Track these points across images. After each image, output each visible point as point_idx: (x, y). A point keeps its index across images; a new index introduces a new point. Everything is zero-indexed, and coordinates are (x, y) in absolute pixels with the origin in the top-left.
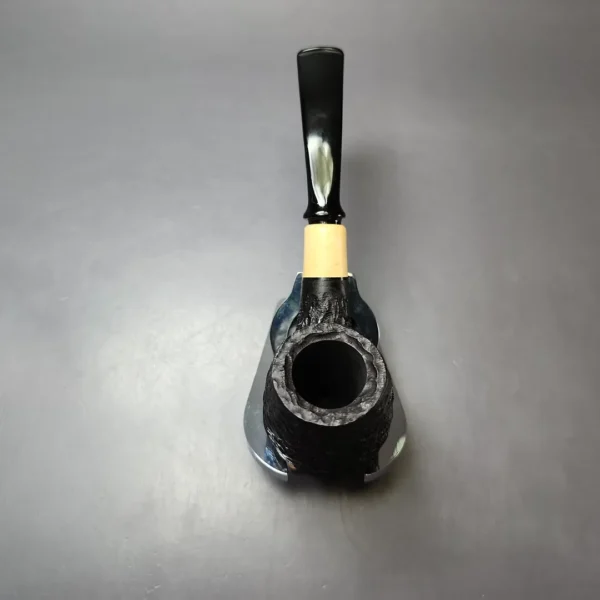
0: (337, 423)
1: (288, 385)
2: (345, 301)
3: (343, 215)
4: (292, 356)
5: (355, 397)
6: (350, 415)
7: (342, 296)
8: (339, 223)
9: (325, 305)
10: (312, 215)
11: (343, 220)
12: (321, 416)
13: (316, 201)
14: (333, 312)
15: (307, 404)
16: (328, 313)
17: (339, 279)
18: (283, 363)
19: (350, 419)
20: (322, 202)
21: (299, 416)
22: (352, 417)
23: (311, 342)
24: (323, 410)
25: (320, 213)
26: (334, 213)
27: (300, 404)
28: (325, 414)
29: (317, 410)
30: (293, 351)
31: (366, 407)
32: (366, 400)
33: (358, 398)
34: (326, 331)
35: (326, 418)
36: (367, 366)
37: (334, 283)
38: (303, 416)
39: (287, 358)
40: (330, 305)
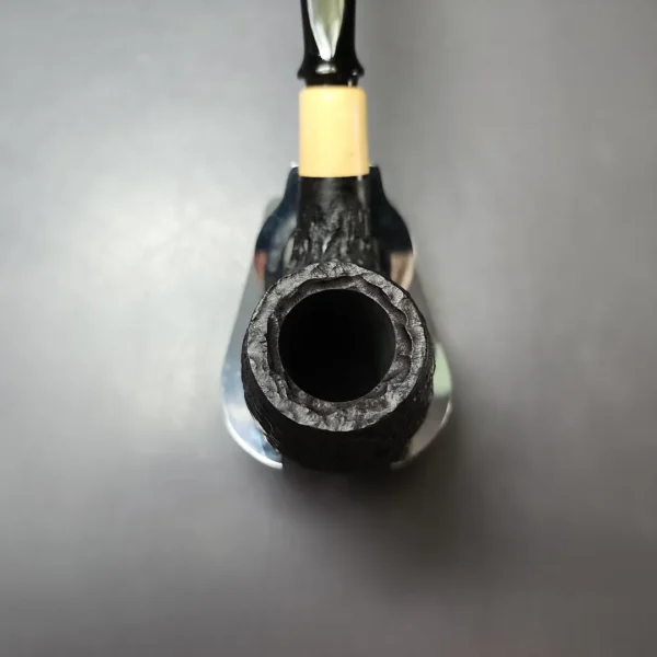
0: (348, 428)
1: (272, 366)
2: (364, 212)
3: (361, 71)
4: (279, 316)
5: (376, 383)
6: (369, 414)
7: (359, 205)
8: (355, 84)
9: (333, 219)
10: (310, 73)
11: (361, 80)
12: (324, 414)
13: (317, 50)
14: (346, 230)
15: (302, 394)
16: (338, 233)
17: (355, 178)
18: (265, 329)
19: (369, 421)
20: (326, 50)
21: (290, 416)
22: (371, 416)
23: (309, 293)
24: (327, 405)
25: (324, 69)
26: (346, 69)
27: (292, 396)
28: (329, 412)
29: (318, 404)
30: (280, 307)
31: (393, 400)
32: (394, 388)
33: (382, 385)
34: (332, 275)
35: (331, 418)
36: (396, 331)
37: (346, 185)
38: (295, 416)
39: (270, 322)
40: (340, 221)
